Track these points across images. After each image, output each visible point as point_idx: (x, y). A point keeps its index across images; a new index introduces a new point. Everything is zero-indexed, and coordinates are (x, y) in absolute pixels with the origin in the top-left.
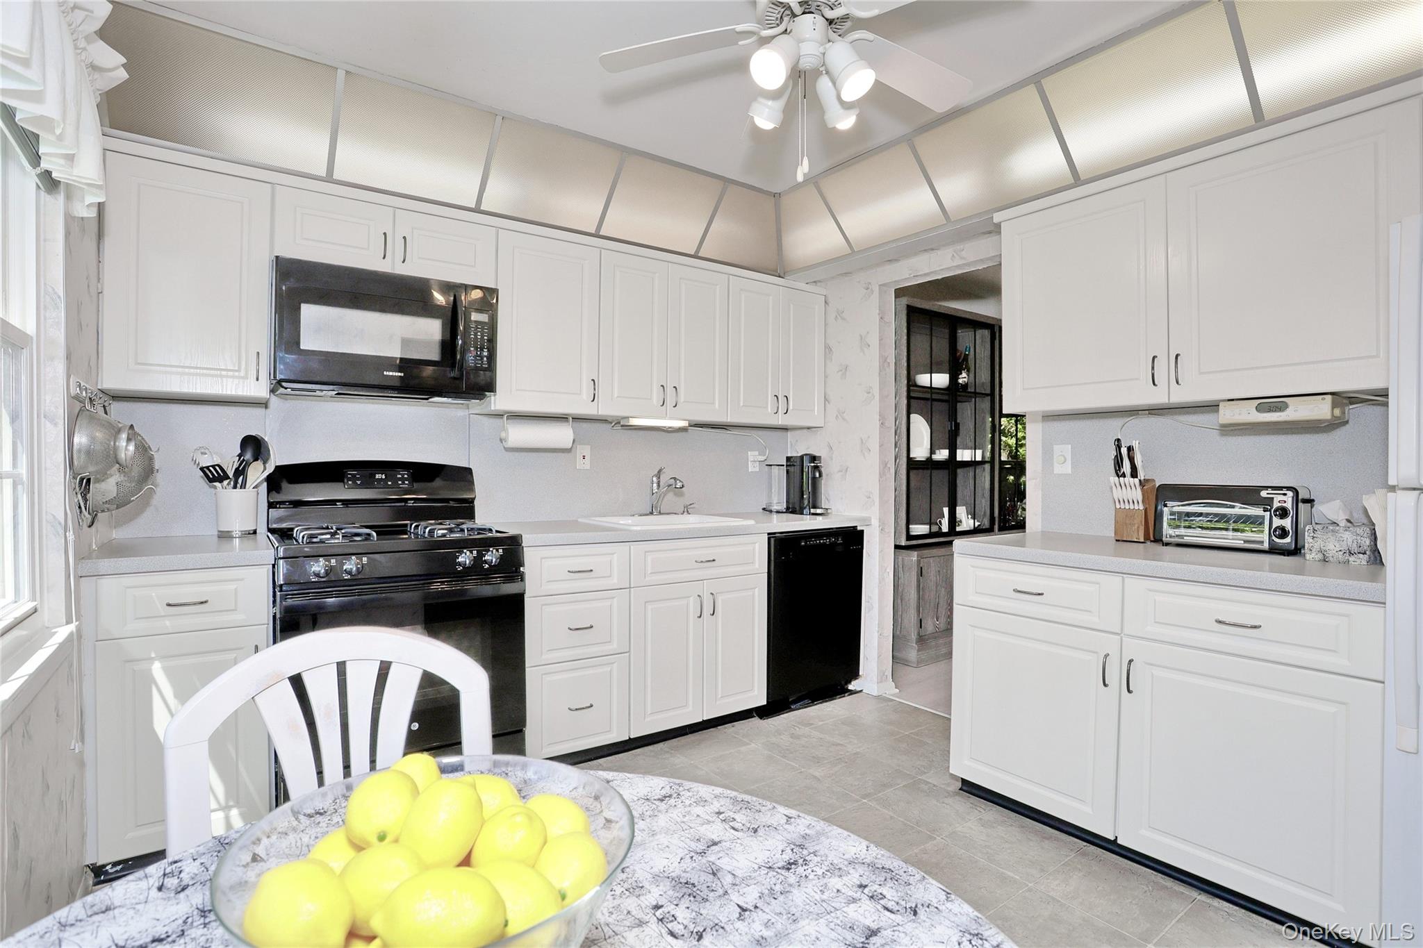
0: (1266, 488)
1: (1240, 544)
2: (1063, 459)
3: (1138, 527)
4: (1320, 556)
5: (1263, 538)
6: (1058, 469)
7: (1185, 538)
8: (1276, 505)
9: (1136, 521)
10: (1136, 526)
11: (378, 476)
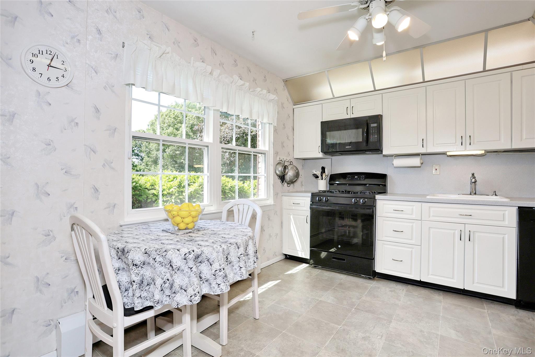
11: (356, 177)
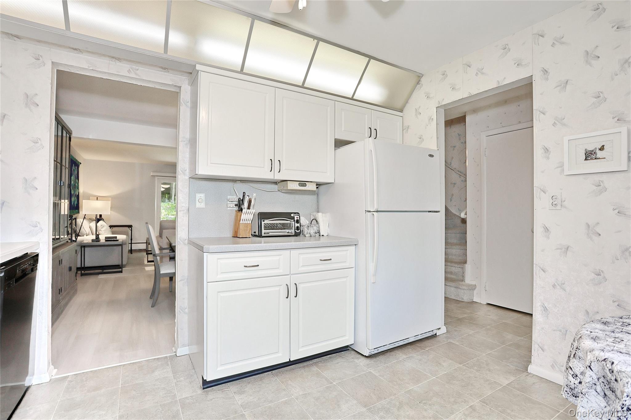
0: (292, 213)
1: (286, 234)
2: (200, 200)
3: (249, 231)
4: (309, 235)
5: (293, 231)
6: (198, 205)
7: (270, 233)
8: (296, 219)
9: (248, 229)
10: (249, 230)
